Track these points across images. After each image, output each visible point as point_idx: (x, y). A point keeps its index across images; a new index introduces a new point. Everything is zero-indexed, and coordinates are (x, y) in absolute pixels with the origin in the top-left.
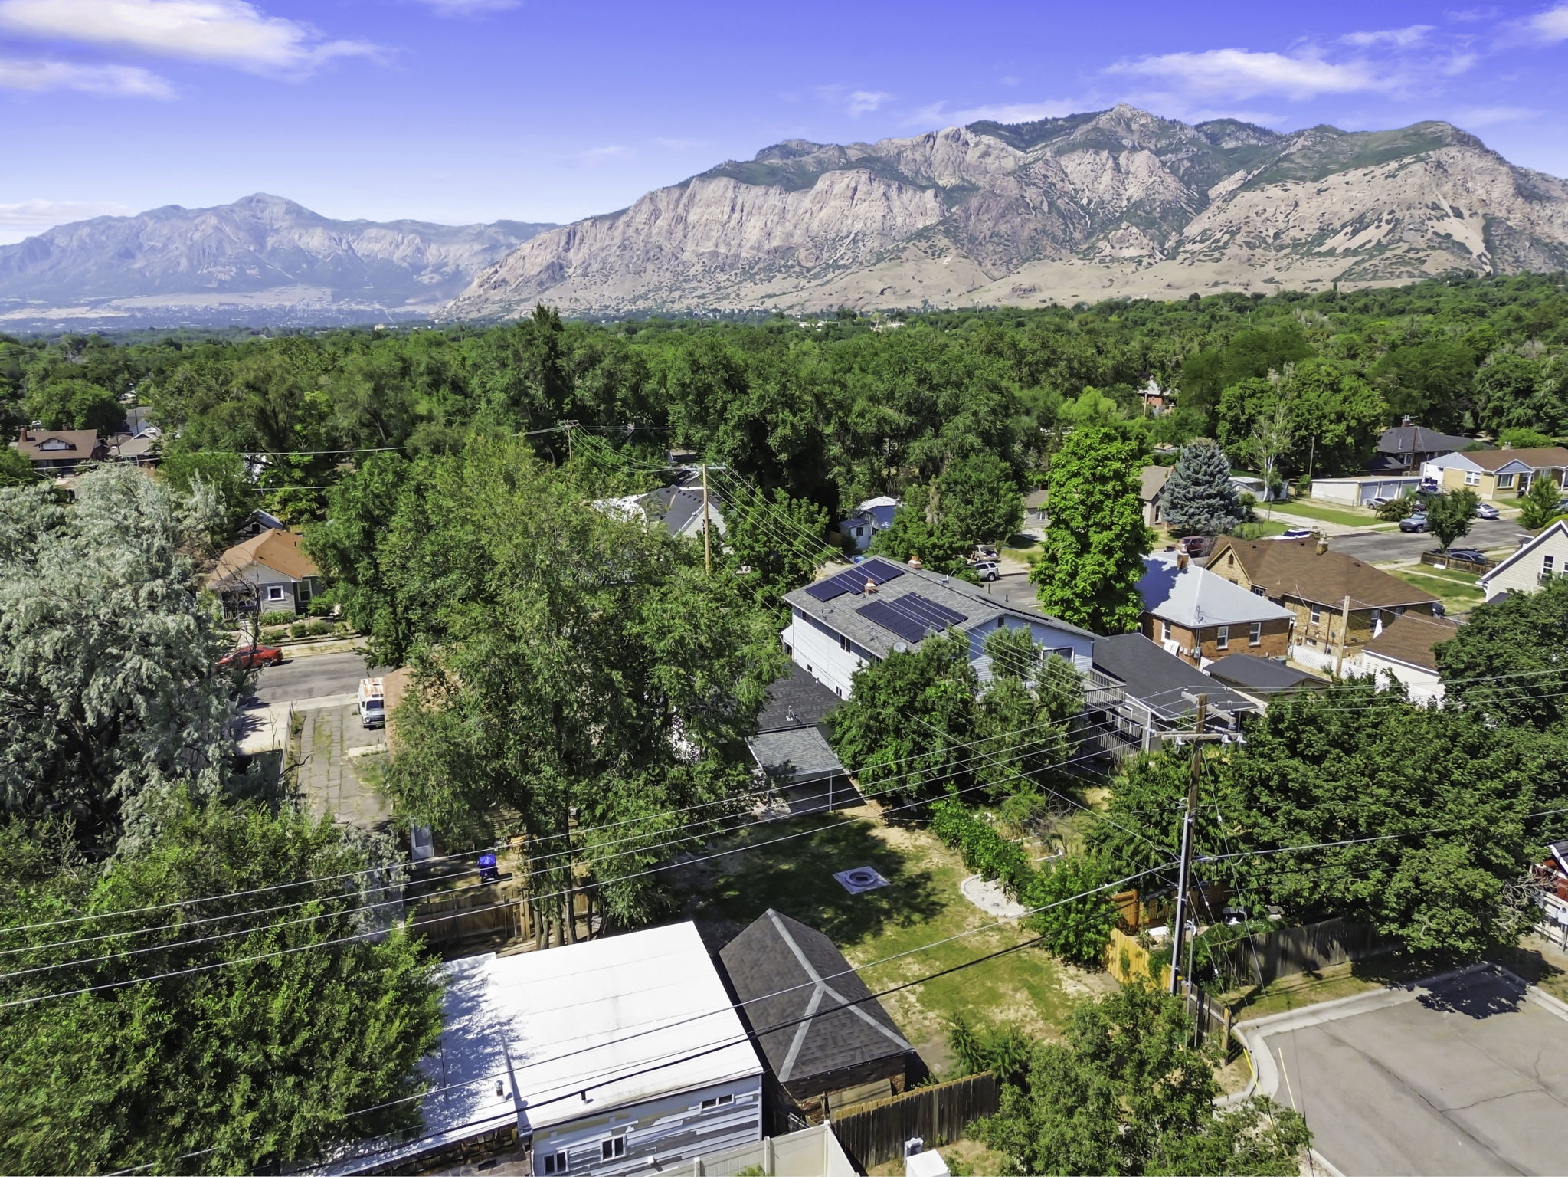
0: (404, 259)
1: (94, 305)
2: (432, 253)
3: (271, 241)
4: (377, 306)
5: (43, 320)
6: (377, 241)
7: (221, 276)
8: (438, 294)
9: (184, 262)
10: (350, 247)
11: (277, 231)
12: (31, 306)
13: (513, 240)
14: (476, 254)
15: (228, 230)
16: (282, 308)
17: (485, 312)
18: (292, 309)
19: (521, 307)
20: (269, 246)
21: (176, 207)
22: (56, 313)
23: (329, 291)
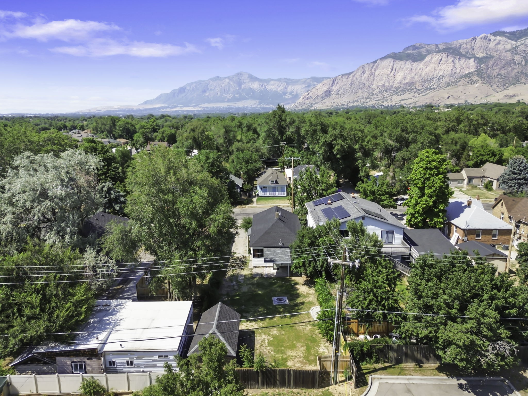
0: (281, 90)
1: (195, 106)
2: (290, 89)
3: (243, 86)
4: (271, 106)
5: (181, 111)
6: (273, 85)
7: (229, 97)
8: (290, 102)
9: (219, 93)
10: (265, 87)
11: (245, 83)
12: (179, 107)
13: (315, 83)
14: (303, 88)
15: (231, 83)
16: (244, 107)
17: (303, 107)
18: (247, 107)
19: (315, 106)
20: (242, 88)
21: (218, 77)
22: (185, 109)
23: (258, 101)
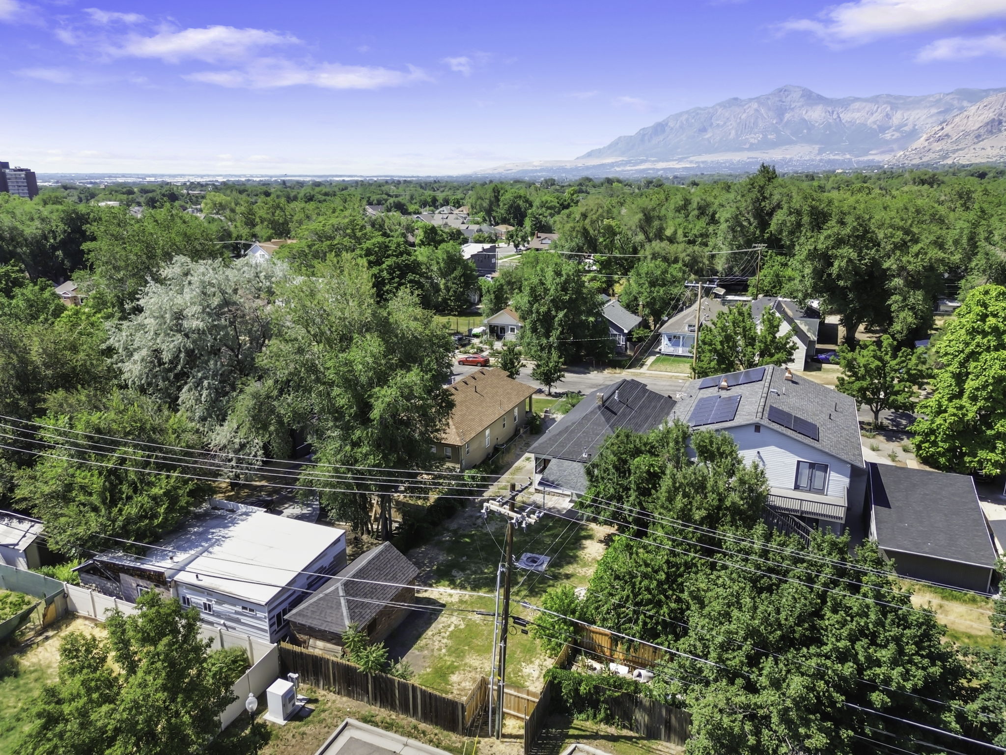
0: (875, 123)
1: (680, 160)
2: (897, 118)
3: (787, 116)
4: (848, 156)
5: (653, 169)
6: (858, 110)
7: (752, 141)
8: (895, 146)
9: (733, 132)
10: (839, 117)
11: (793, 109)
12: (649, 161)
13: (965, 104)
14: (932, 116)
15: (763, 111)
16: (784, 160)
17: (925, 159)
18: (791, 160)
19: (954, 156)
20: (785, 119)
21: (736, 99)
22: (661, 165)
23: (817, 147)
